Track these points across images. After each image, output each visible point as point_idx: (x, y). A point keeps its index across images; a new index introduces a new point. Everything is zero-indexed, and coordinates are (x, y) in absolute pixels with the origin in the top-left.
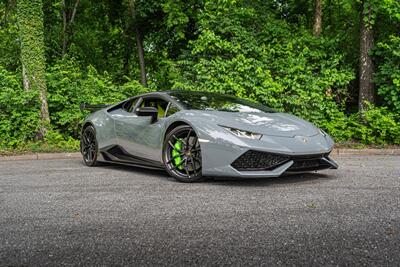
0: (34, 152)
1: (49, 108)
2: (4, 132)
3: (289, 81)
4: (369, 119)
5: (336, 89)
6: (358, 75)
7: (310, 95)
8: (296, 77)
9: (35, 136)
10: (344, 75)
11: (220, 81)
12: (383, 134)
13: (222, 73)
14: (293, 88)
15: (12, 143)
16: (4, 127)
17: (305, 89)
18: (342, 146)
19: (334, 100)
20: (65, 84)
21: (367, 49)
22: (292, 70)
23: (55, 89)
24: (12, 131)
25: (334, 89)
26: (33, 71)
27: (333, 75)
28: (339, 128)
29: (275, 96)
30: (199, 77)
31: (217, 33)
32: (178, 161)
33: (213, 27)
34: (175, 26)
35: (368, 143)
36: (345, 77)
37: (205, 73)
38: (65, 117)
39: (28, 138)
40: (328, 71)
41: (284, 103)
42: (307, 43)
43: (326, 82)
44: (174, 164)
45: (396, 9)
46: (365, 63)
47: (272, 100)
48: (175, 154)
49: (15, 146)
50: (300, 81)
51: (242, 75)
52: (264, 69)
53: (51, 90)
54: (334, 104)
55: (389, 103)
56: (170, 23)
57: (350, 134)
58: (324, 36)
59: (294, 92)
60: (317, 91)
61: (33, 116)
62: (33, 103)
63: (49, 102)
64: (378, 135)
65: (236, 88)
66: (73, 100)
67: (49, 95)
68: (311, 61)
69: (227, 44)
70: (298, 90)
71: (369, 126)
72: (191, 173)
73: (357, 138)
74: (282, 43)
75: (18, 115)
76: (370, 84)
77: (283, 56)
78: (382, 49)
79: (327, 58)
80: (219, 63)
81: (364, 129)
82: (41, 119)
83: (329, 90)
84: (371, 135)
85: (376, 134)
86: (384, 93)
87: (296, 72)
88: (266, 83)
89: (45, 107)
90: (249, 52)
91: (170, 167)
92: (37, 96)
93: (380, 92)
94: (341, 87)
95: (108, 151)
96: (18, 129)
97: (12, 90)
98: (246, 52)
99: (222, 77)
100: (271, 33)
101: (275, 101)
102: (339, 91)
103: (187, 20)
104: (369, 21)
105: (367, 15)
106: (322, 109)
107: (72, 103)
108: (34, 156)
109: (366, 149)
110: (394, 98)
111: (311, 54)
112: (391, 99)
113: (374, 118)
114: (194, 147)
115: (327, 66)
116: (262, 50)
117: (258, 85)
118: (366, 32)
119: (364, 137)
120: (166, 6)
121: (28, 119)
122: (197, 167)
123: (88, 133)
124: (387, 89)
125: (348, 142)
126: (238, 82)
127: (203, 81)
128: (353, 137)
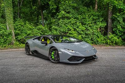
0: (11, 48)
1: (15, 35)
2: (2, 42)
3: (87, 26)
4: (110, 38)
5: (101, 28)
6: (107, 24)
7: (93, 30)
8: (89, 25)
9: (11, 43)
10: (103, 24)
11: (66, 26)
12: (114, 42)
13: (67, 24)
14: (88, 28)
15: (4, 46)
16: (2, 41)
17: (91, 29)
18: (102, 46)
19: (100, 32)
20: (20, 27)
21: (110, 16)
22: (88, 23)
23: (16, 29)
24: (4, 42)
25: (100, 28)
26: (10, 24)
27: (100, 24)
28: (101, 40)
29: (83, 31)
30: (60, 25)
31: (65, 12)
32: (53, 57)
33: (64, 10)
34: (52, 8)
35: (110, 45)
36: (104, 25)
37: (62, 24)
38: (20, 37)
39: (9, 44)
40: (98, 23)
41: (85, 33)
42: (92, 14)
43: (98, 27)
44: (52, 58)
45: (118, 5)
46: (110, 21)
47: (82, 32)
48: (52, 55)
49: (5, 47)
50: (90, 26)
51: (73, 24)
52: (79, 23)
53: (15, 29)
54: (100, 33)
55: (116, 33)
56: (51, 8)
57: (105, 42)
58: (98, 12)
59: (88, 30)
60: (95, 29)
61: (10, 38)
62: (10, 34)
63: (15, 33)
64: (113, 42)
65: (71, 28)
66: (22, 32)
67: (15, 31)
68: (93, 19)
69: (68, 15)
70: (89, 29)
71: (110, 40)
72: (57, 61)
73: (107, 43)
74: (85, 14)
75: (6, 37)
76: (111, 27)
77: (85, 18)
78: (114, 17)
79: (99, 19)
80: (66, 21)
81: (109, 41)
82: (13, 39)
83: (99, 29)
84: (111, 43)
85: (112, 42)
86: (115, 30)
87: (89, 23)
88: (80, 27)
89: (14, 35)
90: (75, 17)
91: (51, 59)
92: (11, 31)
93: (114, 30)
94: (102, 28)
95: (33, 51)
96: (6, 41)
97: (4, 30)
98: (74, 17)
99: (67, 25)
100: (82, 11)
101: (83, 33)
102: (102, 29)
103: (56, 7)
104: (111, 8)
105: (110, 6)
106: (97, 34)
107: (22, 33)
108: (11, 50)
109: (109, 47)
110: (118, 32)
111: (94, 18)
112: (117, 32)
113: (112, 37)
114: (57, 54)
115: (98, 21)
116: (79, 17)
117: (78, 27)
118: (110, 11)
119: (109, 43)
120: (50, 3)
121: (9, 39)
122: (58, 59)
123: (27, 45)
124: (116, 29)
125: (104, 45)
126: (72, 27)
127: (61, 26)
128: (105, 43)
